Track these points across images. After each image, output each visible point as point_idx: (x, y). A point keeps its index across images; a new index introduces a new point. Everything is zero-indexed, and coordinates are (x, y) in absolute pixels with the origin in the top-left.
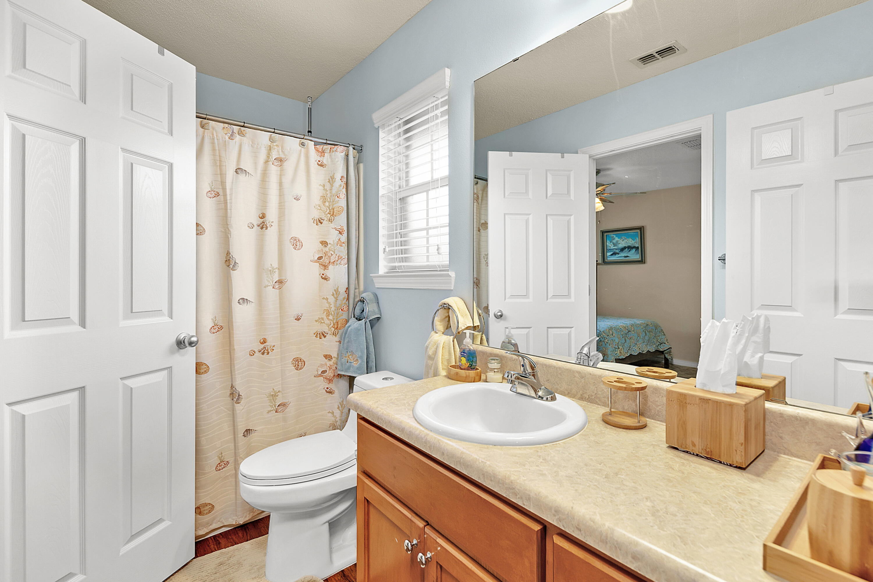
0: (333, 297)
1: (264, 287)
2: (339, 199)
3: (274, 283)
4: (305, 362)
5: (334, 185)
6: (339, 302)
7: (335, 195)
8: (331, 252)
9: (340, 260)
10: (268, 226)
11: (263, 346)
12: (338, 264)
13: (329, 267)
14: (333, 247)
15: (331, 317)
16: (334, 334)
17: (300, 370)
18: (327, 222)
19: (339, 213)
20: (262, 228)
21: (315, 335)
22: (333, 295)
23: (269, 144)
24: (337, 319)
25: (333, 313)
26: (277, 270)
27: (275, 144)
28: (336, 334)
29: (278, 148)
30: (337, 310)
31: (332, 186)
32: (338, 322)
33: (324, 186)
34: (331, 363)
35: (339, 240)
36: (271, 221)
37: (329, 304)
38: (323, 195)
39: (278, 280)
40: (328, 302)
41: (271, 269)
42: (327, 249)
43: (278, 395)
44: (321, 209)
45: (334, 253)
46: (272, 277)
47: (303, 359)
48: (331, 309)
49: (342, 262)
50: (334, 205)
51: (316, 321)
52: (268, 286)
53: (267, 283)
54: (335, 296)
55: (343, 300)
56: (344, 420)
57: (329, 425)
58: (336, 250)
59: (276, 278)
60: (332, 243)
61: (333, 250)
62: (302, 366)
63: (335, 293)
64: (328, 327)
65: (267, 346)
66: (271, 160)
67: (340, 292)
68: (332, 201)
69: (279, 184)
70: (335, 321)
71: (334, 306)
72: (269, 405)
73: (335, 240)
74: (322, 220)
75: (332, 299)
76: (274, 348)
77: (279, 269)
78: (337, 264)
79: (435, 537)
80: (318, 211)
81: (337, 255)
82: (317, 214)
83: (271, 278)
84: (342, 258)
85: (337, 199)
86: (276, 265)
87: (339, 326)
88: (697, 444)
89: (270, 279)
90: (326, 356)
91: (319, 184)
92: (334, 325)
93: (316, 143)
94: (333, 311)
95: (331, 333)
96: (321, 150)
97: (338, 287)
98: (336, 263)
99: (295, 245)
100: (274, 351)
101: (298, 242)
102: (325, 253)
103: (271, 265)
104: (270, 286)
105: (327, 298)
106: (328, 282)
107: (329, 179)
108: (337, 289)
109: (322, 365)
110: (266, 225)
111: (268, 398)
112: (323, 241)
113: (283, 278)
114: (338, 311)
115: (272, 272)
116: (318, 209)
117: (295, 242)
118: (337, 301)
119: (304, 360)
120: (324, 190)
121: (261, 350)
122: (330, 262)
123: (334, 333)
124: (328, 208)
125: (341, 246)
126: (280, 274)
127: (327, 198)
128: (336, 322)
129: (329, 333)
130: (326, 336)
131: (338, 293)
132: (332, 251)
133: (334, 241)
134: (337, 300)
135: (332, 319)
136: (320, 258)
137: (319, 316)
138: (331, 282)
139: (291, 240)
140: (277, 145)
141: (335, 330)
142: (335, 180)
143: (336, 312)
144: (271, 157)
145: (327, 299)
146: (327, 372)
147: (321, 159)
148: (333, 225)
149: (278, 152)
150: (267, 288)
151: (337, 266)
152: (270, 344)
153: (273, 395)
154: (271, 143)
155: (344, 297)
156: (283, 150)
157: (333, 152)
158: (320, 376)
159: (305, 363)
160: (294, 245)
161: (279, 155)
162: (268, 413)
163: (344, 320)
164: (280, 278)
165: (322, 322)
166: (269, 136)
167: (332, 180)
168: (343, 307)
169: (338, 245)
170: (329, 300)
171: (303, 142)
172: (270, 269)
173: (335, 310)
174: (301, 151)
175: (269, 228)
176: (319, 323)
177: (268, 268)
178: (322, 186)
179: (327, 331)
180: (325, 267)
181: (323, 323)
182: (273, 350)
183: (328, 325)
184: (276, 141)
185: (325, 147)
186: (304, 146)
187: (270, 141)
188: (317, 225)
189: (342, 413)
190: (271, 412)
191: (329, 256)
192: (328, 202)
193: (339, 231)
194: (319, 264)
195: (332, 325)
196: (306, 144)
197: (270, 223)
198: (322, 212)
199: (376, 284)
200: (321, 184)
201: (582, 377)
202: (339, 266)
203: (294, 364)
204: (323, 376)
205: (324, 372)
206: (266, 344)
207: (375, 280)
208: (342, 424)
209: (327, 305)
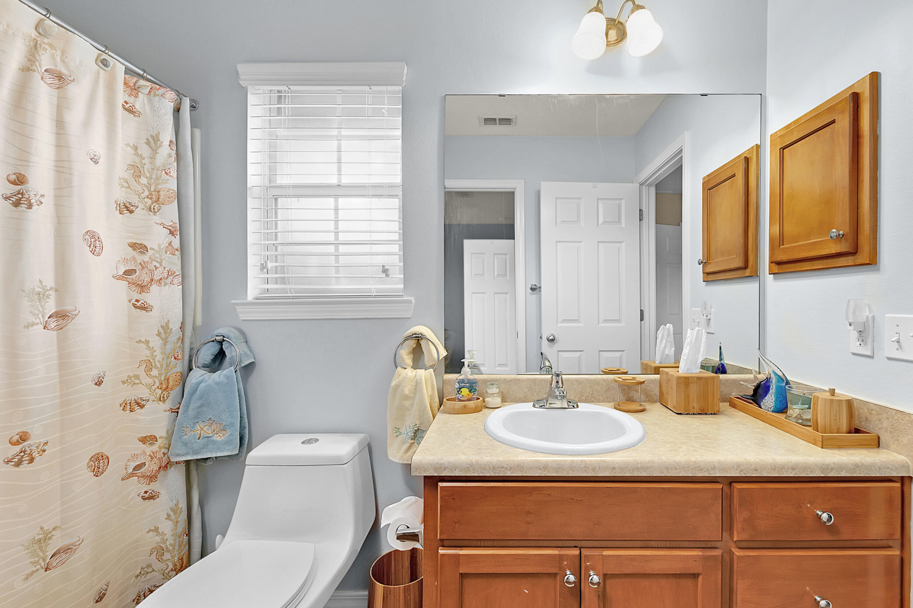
0: (158, 338)
1: (25, 327)
2: (168, 177)
3: (47, 319)
4: (108, 459)
5: (158, 151)
6: (169, 346)
7: (161, 168)
8: (155, 263)
9: (172, 277)
10: (32, 201)
11: (18, 449)
12: (168, 283)
13: (150, 289)
14: (158, 255)
15: (155, 372)
16: (162, 399)
17: (102, 475)
18: (145, 212)
19: (170, 200)
20: (17, 204)
21: (123, 406)
22: (159, 335)
23: (34, 36)
24: (166, 374)
25: (159, 366)
26: (52, 293)
27: (46, 41)
28: (166, 398)
29: (54, 51)
30: (168, 358)
31: (155, 152)
32: (168, 379)
33: (136, 148)
34: (155, 448)
35: (170, 244)
36: (41, 192)
37: (152, 349)
38: (133, 164)
39: (56, 312)
40: (149, 348)
41: (41, 290)
42: (146, 258)
43: (52, 536)
44: (129, 187)
45: (161, 265)
46: (42, 307)
47: (106, 454)
48: (154, 359)
49: (175, 281)
50: (158, 184)
51: (124, 382)
52: (33, 324)
53: (32, 319)
54: (163, 336)
55: (177, 342)
56: (180, 532)
57: (150, 552)
58: (164, 261)
59: (51, 307)
60: (156, 248)
61: (159, 260)
62: (105, 467)
63: (162, 332)
64: (148, 390)
65: (31, 445)
66: (39, 69)
67: (172, 329)
68: (154, 176)
69: (55, 123)
70: (163, 378)
71: (161, 353)
72: (31, 562)
73: (163, 243)
74: (132, 206)
75: (156, 342)
76: (46, 448)
77: (56, 290)
78: (166, 284)
79: (600, 553)
80: (123, 189)
81: (166, 269)
82: (121, 195)
83: (41, 309)
84: (175, 274)
85: (164, 176)
86: (50, 282)
87: (170, 384)
88: (695, 407)
89: (39, 311)
90: (143, 440)
91: (126, 143)
92: (161, 384)
93: (128, 71)
94: (159, 362)
95: (156, 398)
96: (132, 85)
97: (169, 321)
98: (165, 282)
99: (92, 245)
100: (45, 453)
101: (97, 242)
102: (140, 264)
103: (41, 282)
104: (38, 324)
105: (146, 340)
106: (150, 313)
107: (147, 139)
108: (167, 324)
109: (135, 456)
110: (29, 200)
111: (26, 551)
112: (136, 243)
113: (68, 308)
114: (169, 360)
115: (42, 296)
116: (123, 186)
117: (93, 240)
118: (167, 344)
119: (108, 455)
120: (134, 154)
121: (13, 459)
122: (152, 280)
123: (160, 398)
124: (147, 187)
125: (173, 255)
126: (60, 300)
127: (144, 171)
128: (165, 379)
129: (152, 398)
130: (144, 405)
131: (168, 331)
132: (157, 262)
133: (159, 246)
134: (166, 342)
135: (158, 375)
136: (129, 272)
137: (128, 374)
138: (155, 313)
139: (87, 237)
140: (50, 45)
141: (162, 393)
142: (160, 144)
143: (165, 362)
144: (37, 63)
145: (147, 342)
146: (146, 466)
147: (131, 100)
148: (157, 218)
149: (53, 57)
150: (30, 328)
151: (167, 287)
152: (37, 441)
153: (39, 541)
154: (38, 34)
155: (178, 337)
156: (66, 60)
157: (155, 95)
158: (132, 475)
159: (110, 459)
160: (92, 247)
161: (57, 66)
162: (27, 578)
163: (179, 374)
164: (60, 309)
165: (135, 384)
166: (37, 21)
167: (155, 143)
168: (178, 353)
169: (168, 253)
170: (150, 344)
171: (104, 59)
172: (38, 289)
173: (163, 359)
174: (98, 73)
175: (35, 207)
176: (130, 385)
177: (34, 289)
178: (132, 148)
179: (148, 395)
180: (143, 288)
181: (138, 384)
182: (44, 451)
183: (150, 387)
184: (51, 35)
185: (142, 82)
186: (107, 67)
187: (36, 29)
188: (121, 213)
189: (177, 522)
190: (34, 574)
191: (150, 270)
192: (147, 177)
193: (170, 230)
194: (128, 283)
195: (157, 384)
196: (111, 65)
197: (38, 197)
198: (133, 192)
199: (240, 315)
200: (128, 144)
201: (580, 384)
202: (169, 287)
203: (92, 467)
204: (137, 474)
205: (138, 467)
206: (26, 443)
207: (239, 309)
208: (177, 540)
209: (148, 352)
